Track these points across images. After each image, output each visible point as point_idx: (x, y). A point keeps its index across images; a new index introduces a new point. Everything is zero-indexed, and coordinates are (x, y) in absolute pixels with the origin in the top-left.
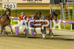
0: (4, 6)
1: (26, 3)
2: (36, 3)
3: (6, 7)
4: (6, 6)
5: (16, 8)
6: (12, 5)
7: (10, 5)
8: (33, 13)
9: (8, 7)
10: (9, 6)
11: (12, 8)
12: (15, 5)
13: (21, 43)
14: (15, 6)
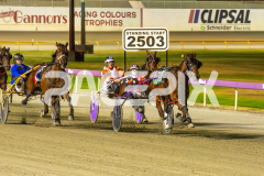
0: (128, 42)
1: (199, 30)
2: (232, 29)
3: (136, 43)
4: (134, 39)
5: (168, 47)
6: (155, 36)
7: (146, 36)
8: (220, 62)
9: (141, 43)
10: (145, 40)
11: (155, 46)
12: (164, 36)
13: (184, 161)
14: (165, 41)
